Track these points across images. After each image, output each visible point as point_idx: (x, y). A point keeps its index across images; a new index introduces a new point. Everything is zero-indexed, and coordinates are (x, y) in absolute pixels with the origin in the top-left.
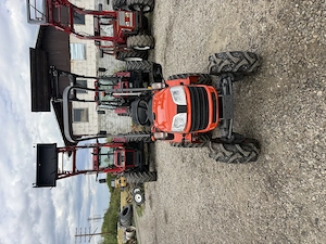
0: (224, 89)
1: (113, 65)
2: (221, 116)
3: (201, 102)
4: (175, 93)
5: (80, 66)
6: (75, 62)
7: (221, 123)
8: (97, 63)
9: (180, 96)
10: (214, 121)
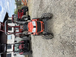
0: (45, 22)
1: (19, 40)
2: (44, 29)
3: (39, 25)
4: (33, 23)
5: (10, 41)
6: (9, 40)
7: (44, 30)
8: (15, 40)
9: (34, 24)
10: (42, 30)
